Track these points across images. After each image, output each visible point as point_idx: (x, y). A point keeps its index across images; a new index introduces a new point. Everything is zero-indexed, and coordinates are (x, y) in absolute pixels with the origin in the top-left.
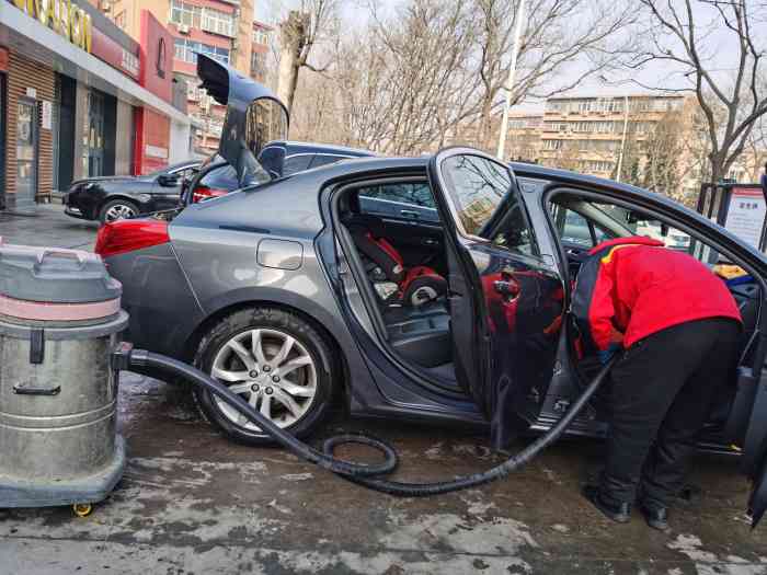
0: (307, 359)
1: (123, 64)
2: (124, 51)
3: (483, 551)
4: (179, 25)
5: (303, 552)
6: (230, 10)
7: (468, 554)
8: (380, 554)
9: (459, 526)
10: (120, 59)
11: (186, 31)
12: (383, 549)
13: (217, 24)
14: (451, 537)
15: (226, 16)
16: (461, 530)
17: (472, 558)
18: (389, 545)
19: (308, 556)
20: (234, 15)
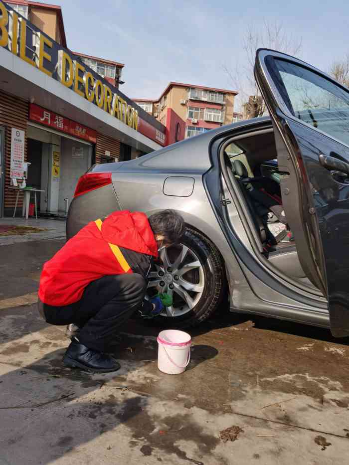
0: (197, 264)
1: (157, 137)
2: (157, 131)
3: (329, 430)
4: (192, 119)
5: (162, 400)
6: (220, 107)
7: (312, 430)
8: (227, 415)
9: (311, 406)
10: (155, 135)
11: (196, 122)
12: (230, 411)
13: (212, 116)
14: (300, 414)
15: (218, 111)
16: (311, 409)
17: (316, 435)
18: (237, 410)
19: (164, 405)
20: (222, 110)
